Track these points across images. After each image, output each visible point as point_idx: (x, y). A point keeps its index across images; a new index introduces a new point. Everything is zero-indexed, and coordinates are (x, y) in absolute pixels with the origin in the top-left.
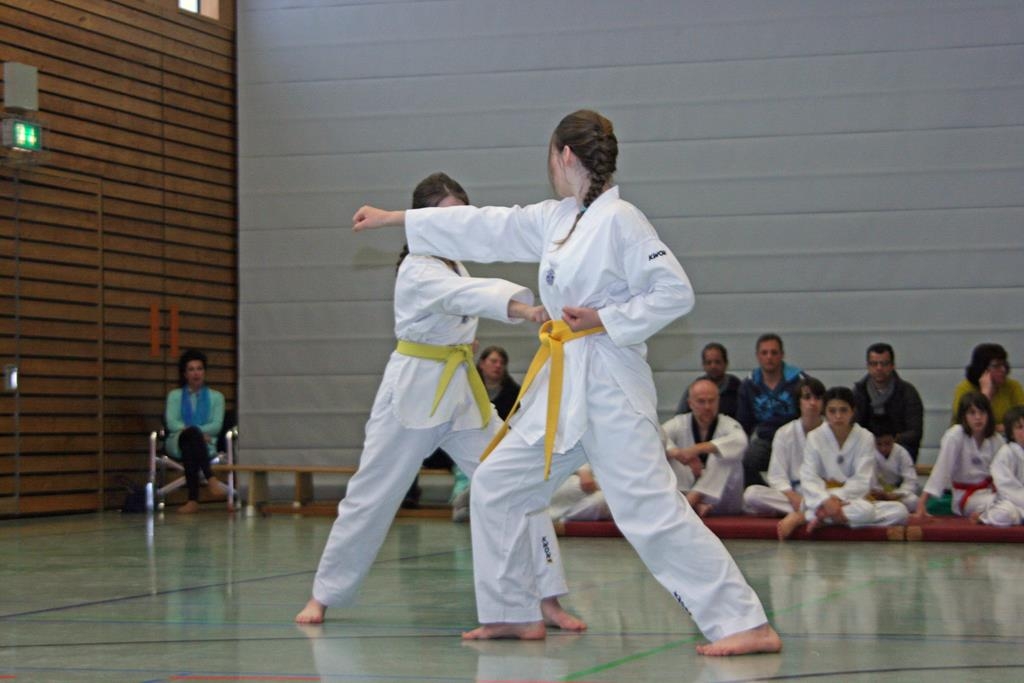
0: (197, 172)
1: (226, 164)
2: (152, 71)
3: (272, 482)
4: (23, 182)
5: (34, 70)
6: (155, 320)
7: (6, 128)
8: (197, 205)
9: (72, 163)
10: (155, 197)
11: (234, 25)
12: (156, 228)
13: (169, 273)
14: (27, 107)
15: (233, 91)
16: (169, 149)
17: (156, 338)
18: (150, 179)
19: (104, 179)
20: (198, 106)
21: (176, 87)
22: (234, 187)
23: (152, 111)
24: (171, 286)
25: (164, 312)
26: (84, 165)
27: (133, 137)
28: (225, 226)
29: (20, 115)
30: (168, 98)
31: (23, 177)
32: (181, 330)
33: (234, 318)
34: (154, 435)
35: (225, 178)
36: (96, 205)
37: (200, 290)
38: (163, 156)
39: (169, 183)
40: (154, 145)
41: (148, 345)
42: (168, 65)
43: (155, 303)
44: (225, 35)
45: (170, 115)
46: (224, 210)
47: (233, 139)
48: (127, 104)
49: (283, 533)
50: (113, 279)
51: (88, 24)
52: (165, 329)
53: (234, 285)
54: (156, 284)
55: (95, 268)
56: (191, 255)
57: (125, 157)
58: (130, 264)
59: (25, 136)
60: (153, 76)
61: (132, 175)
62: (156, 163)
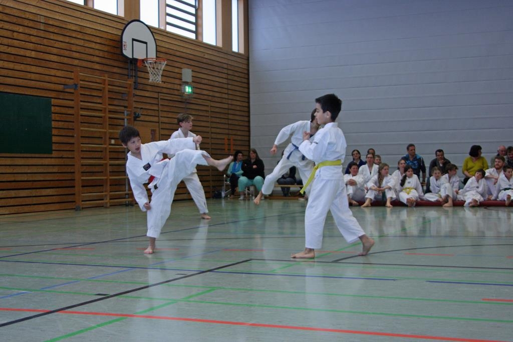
0: (238, 98)
1: (247, 96)
2: (224, 70)
4: (188, 103)
5: (191, 70)
6: (226, 142)
7: (182, 87)
8: (238, 108)
9: (202, 97)
10: (226, 106)
11: (249, 55)
12: (227, 115)
13: (230, 128)
14: (189, 81)
15: (248, 74)
16: (230, 92)
17: (226, 147)
18: (224, 101)
19: (210, 101)
20: (239, 79)
21: (232, 74)
22: (249, 102)
23: (225, 81)
24: (230, 132)
25: (229, 139)
26: (205, 97)
27: (219, 89)
28: (246, 114)
29: (187, 83)
30: (229, 77)
31: (188, 101)
32: (234, 145)
33: (249, 141)
34: (225, 176)
35: (246, 100)
36: (209, 109)
37: (239, 133)
38: (228, 94)
39: (230, 102)
40: (226, 91)
41: (224, 149)
42: (230, 68)
43: (226, 137)
44: (246, 58)
45: (230, 82)
46: (246, 109)
47: (249, 88)
48: (217, 79)
50: (214, 130)
51: (206, 57)
52: (229, 145)
53: (249, 131)
54: (226, 131)
55: (209, 127)
56: (236, 123)
57: (217, 95)
58: (219, 126)
59: (188, 89)
60: (225, 71)
61: (219, 100)
62: (226, 96)
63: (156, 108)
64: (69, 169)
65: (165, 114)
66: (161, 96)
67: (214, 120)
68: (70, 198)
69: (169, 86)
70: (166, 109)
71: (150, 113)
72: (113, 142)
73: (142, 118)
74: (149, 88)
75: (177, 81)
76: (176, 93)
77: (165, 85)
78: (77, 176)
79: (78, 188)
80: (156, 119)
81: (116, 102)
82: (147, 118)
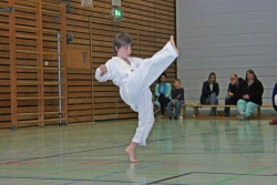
0: (164, 22)
1: (173, 20)
3: (187, 109)
4: (117, 26)
7: (112, 11)
9: (130, 20)
10: (153, 29)
14: (118, 5)
16: (157, 16)
18: (152, 24)
19: (139, 25)
22: (175, 26)
23: (152, 5)
26: (134, 21)
29: (116, 7)
35: (173, 23)
36: (137, 32)
38: (155, 18)
39: (157, 25)
40: (153, 15)
45: (157, 6)
47: (175, 12)
49: (190, 123)
55: (137, 50)
57: (145, 18)
61: (147, 24)
62: (153, 20)
63: (87, 31)
64: (5, 90)
65: (96, 37)
66: (92, 19)
67: (142, 43)
68: (6, 118)
69: (100, 10)
70: (96, 32)
71: (82, 36)
72: (47, 63)
73: (74, 41)
74: (80, 12)
75: (107, 6)
76: (106, 16)
77: (95, 9)
78: (13, 97)
79: (14, 108)
80: (87, 42)
81: (49, 25)
82: (79, 41)
